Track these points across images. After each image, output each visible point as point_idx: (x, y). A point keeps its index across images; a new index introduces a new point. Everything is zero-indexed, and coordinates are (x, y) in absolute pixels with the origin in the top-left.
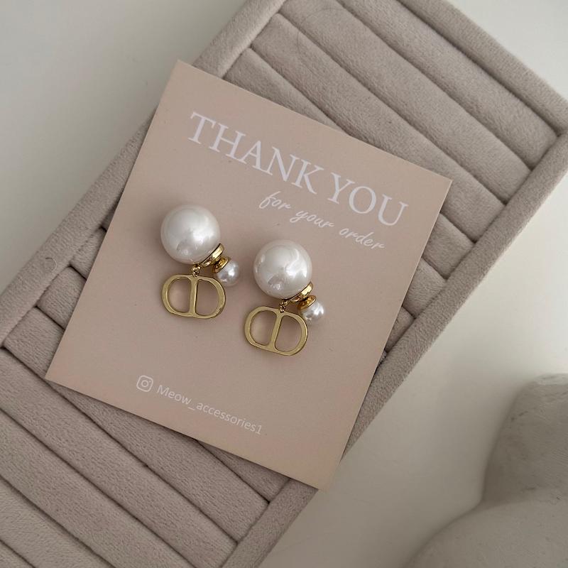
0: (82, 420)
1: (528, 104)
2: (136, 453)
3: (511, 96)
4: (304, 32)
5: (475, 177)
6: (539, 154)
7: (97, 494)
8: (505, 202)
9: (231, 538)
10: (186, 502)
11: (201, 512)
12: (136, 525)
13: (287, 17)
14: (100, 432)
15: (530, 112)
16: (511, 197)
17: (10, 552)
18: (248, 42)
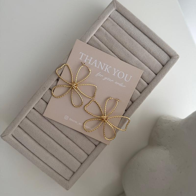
0: (52, 126)
1: (163, 50)
2: (65, 134)
3: (159, 48)
4: (108, 31)
5: (149, 68)
6: (165, 63)
7: (55, 143)
8: (156, 75)
9: (87, 154)
10: (77, 146)
11: (80, 148)
12: (65, 151)
13: (103, 27)
14: (56, 129)
15: (164, 52)
16: (158, 73)
17: (35, 156)
18: (93, 34)
